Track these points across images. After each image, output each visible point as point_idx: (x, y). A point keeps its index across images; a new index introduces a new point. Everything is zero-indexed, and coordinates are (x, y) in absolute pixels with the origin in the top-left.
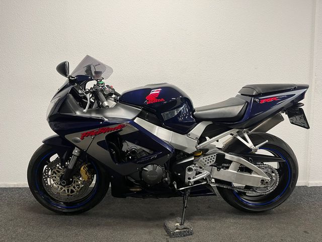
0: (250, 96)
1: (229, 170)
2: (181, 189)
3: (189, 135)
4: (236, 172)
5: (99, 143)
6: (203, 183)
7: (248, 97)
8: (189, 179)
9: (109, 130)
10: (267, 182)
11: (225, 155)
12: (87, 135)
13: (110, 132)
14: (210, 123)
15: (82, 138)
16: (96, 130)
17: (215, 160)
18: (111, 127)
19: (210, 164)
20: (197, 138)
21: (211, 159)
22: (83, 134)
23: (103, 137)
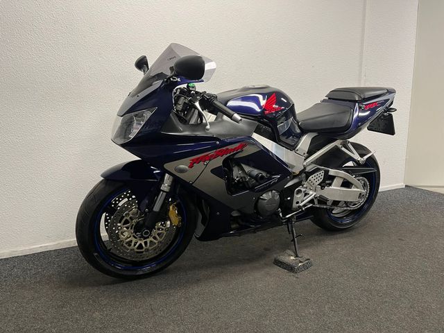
0: (350, 101)
1: (332, 187)
2: (287, 216)
3: (297, 150)
4: (339, 188)
5: (213, 171)
7: (347, 102)
8: (297, 203)
9: (227, 151)
10: (363, 195)
11: (329, 171)
12: (197, 161)
13: (229, 155)
14: (315, 134)
15: (191, 166)
16: (212, 152)
17: (323, 177)
18: (230, 147)
19: (318, 183)
20: (304, 153)
22: (193, 160)
23: (218, 162)
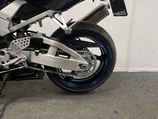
1: (48, 55)
4: (54, 56)
6: (19, 68)
8: (3, 63)
10: (84, 67)
14: (25, 2)
17: (29, 43)
19: (23, 48)
20: (8, 18)
21: (25, 42)
